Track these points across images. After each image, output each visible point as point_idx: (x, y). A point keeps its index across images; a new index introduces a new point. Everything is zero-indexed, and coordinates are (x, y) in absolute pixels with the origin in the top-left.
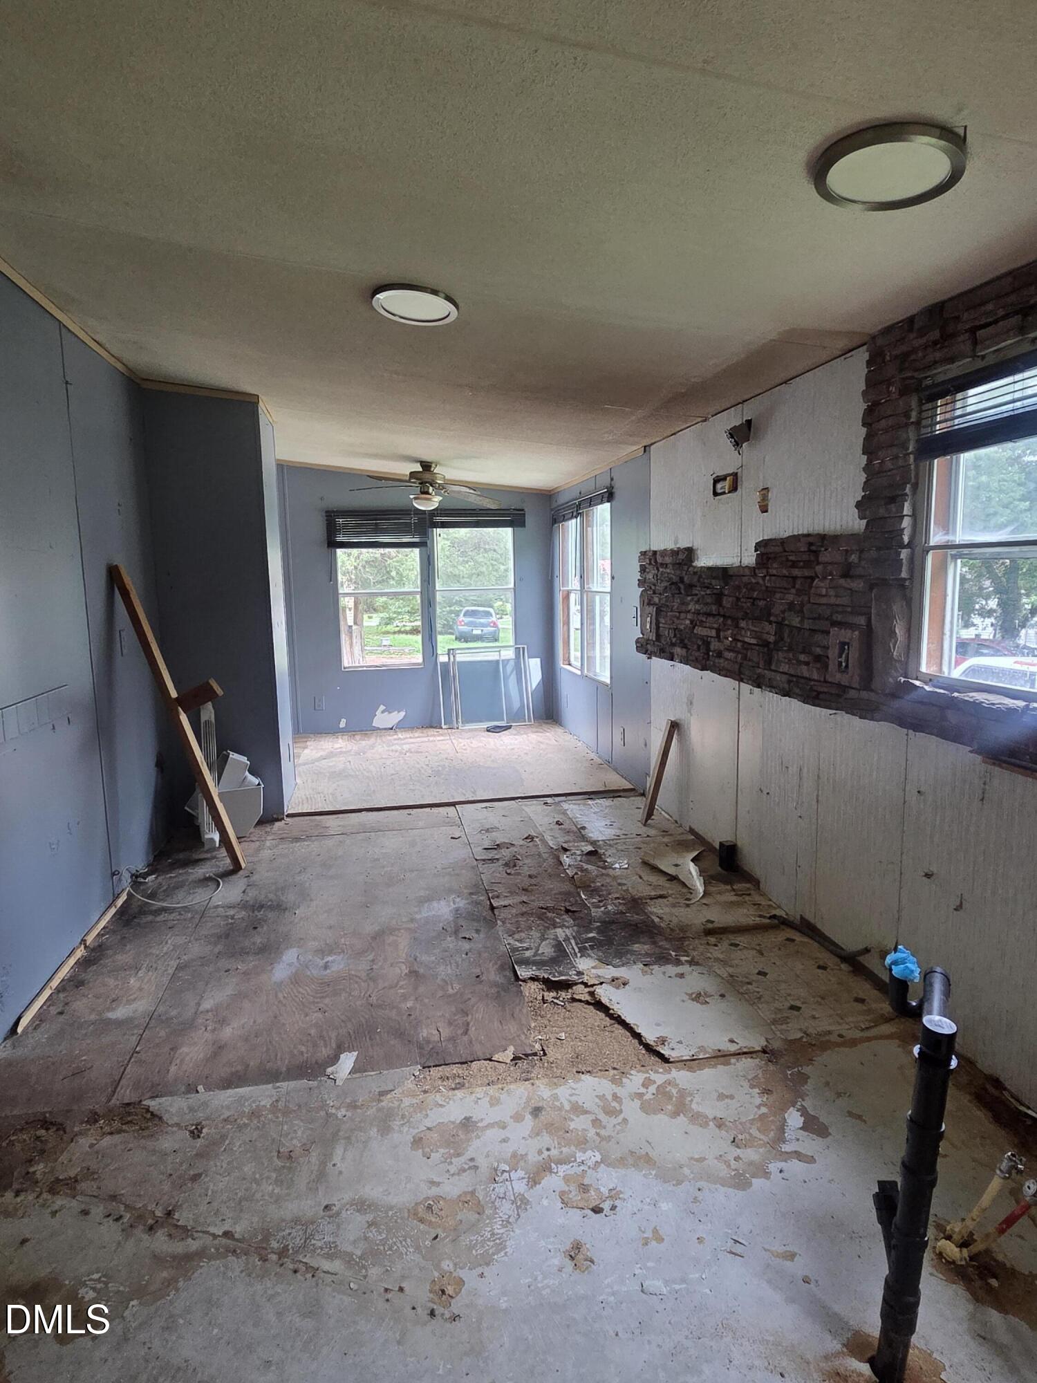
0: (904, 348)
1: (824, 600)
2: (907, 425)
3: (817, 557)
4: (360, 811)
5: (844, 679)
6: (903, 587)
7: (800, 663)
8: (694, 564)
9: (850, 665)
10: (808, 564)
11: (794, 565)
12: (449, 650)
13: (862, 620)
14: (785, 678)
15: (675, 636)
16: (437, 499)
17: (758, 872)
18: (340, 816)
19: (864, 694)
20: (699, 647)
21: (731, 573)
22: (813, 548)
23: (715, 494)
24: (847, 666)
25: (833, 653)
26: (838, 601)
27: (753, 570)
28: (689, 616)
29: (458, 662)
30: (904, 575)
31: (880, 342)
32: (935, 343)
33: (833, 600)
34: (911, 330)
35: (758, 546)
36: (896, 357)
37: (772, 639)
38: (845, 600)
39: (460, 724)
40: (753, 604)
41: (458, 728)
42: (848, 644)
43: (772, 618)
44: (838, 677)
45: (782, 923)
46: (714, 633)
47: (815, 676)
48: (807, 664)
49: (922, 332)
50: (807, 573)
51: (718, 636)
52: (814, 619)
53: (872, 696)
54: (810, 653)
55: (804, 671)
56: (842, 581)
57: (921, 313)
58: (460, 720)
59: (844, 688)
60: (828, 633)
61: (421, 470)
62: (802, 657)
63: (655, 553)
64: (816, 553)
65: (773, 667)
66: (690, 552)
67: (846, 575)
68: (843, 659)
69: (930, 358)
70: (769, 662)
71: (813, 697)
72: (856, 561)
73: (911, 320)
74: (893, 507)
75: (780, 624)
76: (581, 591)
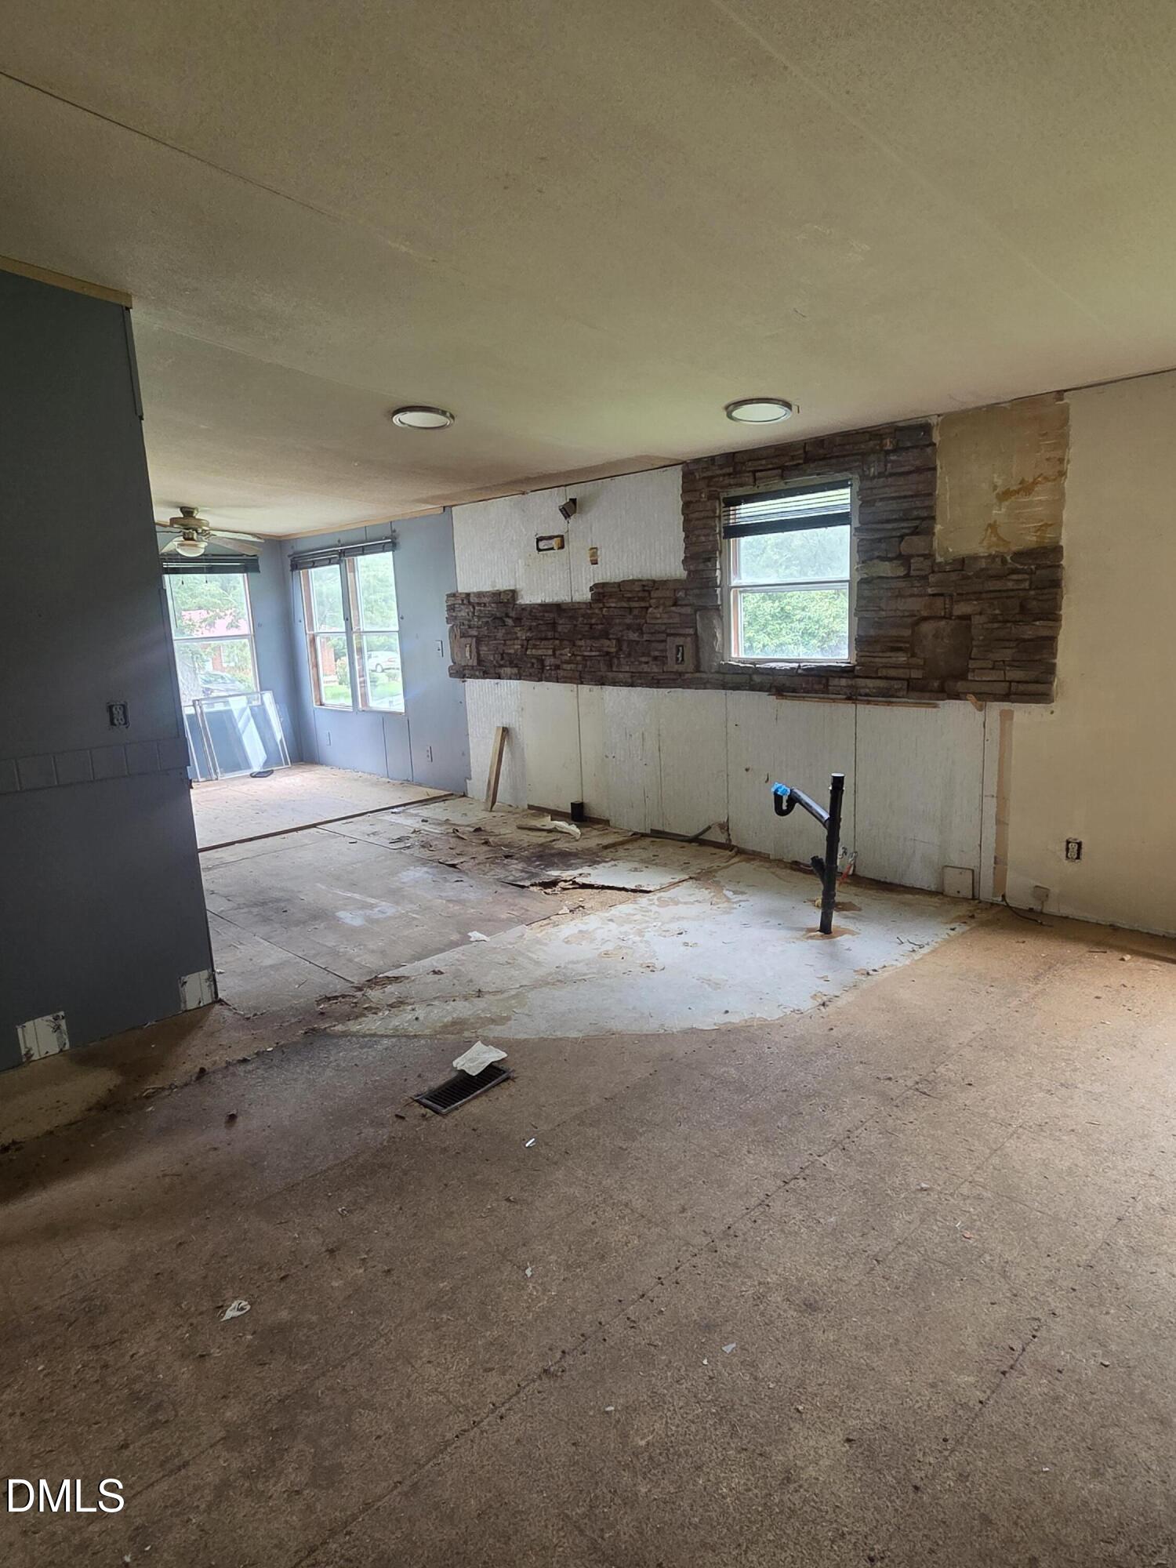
0: (709, 474)
1: (659, 621)
2: (715, 517)
3: (650, 594)
4: (251, 839)
5: (680, 668)
6: (718, 610)
7: (641, 663)
8: (518, 602)
9: (685, 659)
10: (642, 599)
11: (629, 599)
12: (194, 701)
13: (691, 631)
14: (627, 675)
15: (502, 659)
16: (203, 545)
17: (606, 815)
18: (219, 849)
19: (697, 675)
20: (533, 664)
21: (564, 607)
22: (646, 588)
23: (539, 550)
24: (683, 660)
25: (671, 654)
26: (671, 621)
27: (589, 605)
28: (519, 642)
29: (207, 713)
30: (719, 603)
31: (692, 467)
32: (729, 474)
33: (666, 621)
34: (713, 464)
35: (591, 589)
36: (704, 478)
37: (613, 650)
38: (677, 620)
39: (219, 775)
40: (591, 628)
41: (217, 779)
42: (682, 646)
43: (611, 636)
44: (676, 668)
45: (638, 836)
46: (550, 652)
47: (656, 670)
48: (647, 663)
49: (721, 467)
50: (643, 604)
51: (554, 655)
52: (652, 633)
53: (704, 676)
54: (649, 655)
55: (646, 668)
56: (673, 608)
57: (721, 455)
58: (218, 771)
59: (680, 674)
60: (665, 641)
61: (182, 516)
62: (643, 659)
63: (468, 595)
64: (649, 592)
65: (614, 669)
66: (513, 593)
67: (675, 605)
68: (680, 655)
69: (727, 482)
70: (610, 666)
71: (656, 683)
72: (683, 596)
73: (712, 459)
74: (709, 564)
75: (619, 641)
76: (347, 632)
